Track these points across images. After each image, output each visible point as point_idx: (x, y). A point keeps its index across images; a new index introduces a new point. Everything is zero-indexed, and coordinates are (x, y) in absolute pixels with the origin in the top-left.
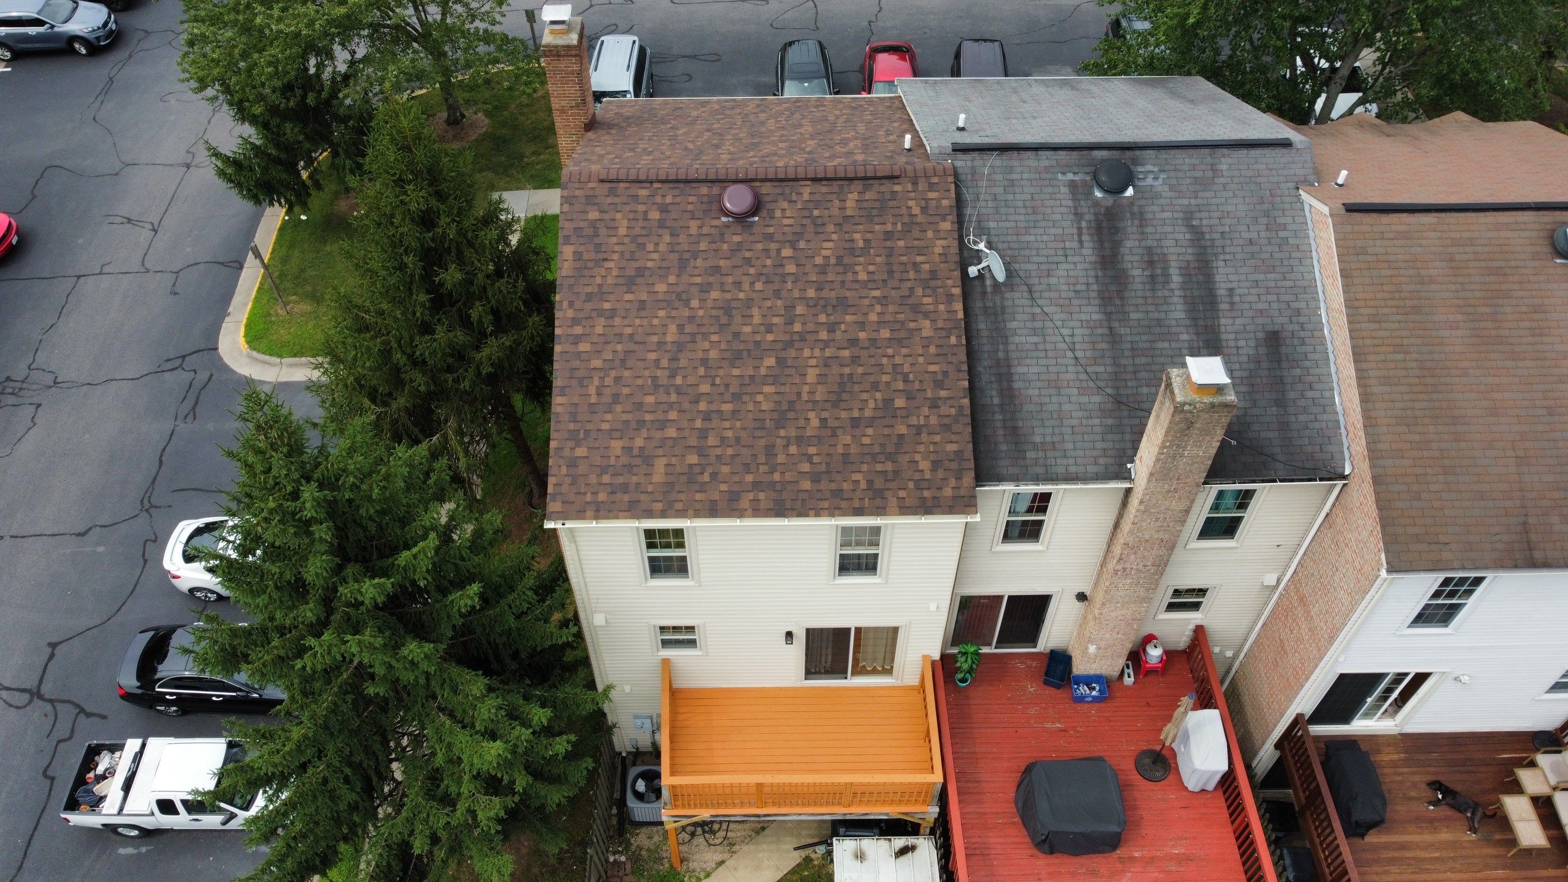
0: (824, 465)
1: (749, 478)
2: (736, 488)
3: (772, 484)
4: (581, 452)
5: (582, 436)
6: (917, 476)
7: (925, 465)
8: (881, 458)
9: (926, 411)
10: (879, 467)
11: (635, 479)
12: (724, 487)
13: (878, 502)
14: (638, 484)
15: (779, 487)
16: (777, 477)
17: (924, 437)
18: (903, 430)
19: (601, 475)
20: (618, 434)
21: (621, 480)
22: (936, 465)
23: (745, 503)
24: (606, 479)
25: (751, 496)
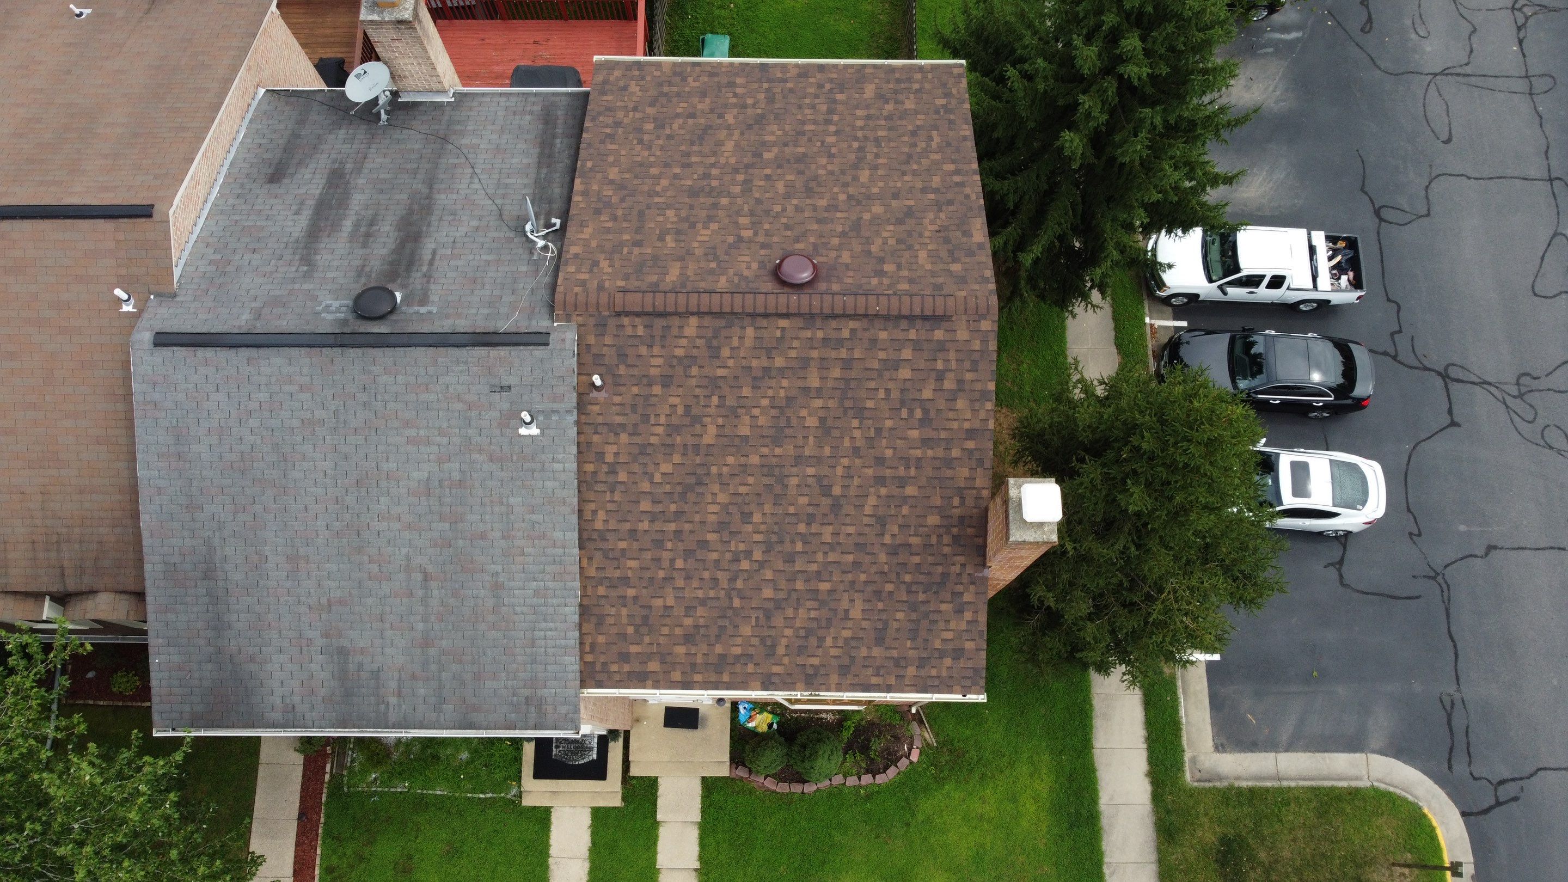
4: (941, 102)
5: (942, 111)
6: (642, 83)
7: (634, 89)
8: (672, 94)
9: (626, 120)
10: (675, 89)
11: (891, 86)
14: (888, 83)
15: (764, 79)
16: (766, 85)
17: (631, 105)
18: (650, 110)
19: (921, 89)
20: (909, 112)
21: (903, 86)
22: (624, 88)
24: (916, 86)
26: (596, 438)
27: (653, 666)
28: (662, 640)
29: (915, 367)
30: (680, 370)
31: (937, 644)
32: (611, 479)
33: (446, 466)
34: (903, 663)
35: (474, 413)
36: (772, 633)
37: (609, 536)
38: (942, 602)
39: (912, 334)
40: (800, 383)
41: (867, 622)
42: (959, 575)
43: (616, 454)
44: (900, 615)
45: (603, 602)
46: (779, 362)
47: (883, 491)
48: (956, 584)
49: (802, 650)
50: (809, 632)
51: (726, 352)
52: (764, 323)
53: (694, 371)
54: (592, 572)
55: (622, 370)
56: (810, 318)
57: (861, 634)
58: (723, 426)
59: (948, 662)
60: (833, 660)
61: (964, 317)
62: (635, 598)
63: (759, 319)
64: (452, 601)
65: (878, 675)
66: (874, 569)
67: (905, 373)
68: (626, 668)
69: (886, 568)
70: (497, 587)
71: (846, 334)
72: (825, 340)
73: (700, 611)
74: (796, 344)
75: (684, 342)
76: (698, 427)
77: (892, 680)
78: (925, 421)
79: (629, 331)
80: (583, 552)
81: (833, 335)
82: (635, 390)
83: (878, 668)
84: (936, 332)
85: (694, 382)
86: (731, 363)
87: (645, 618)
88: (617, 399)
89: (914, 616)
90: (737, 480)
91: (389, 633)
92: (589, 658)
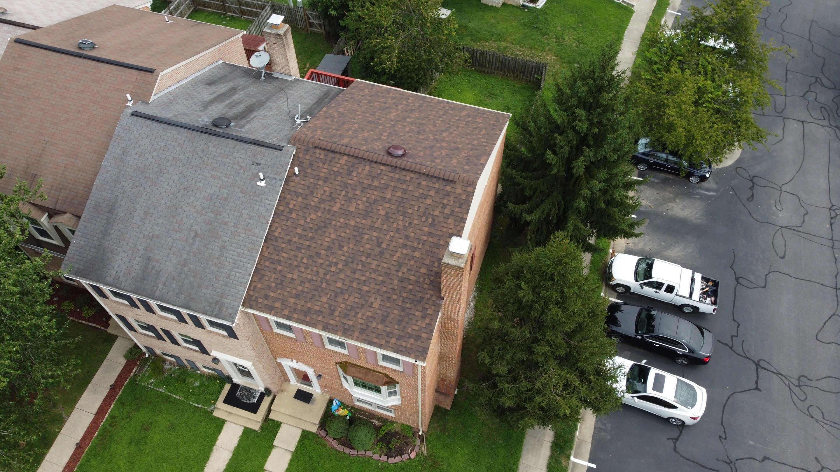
0: (402, 100)
2: (437, 104)
6: (370, 90)
7: (366, 91)
8: (381, 96)
14: (473, 113)
15: (422, 101)
17: (362, 95)
18: (368, 98)
21: (480, 115)
22: (362, 90)
24: (485, 116)
26: (288, 196)
27: (278, 305)
28: (285, 294)
29: (434, 200)
30: (333, 177)
31: (409, 331)
32: (288, 215)
33: (223, 190)
34: (391, 336)
35: (242, 171)
36: (335, 304)
37: (279, 240)
38: (417, 310)
39: (437, 186)
40: (382, 195)
41: (380, 311)
42: (428, 299)
43: (295, 205)
44: (396, 312)
45: (266, 269)
46: (376, 183)
47: (405, 251)
48: (426, 303)
49: (346, 316)
50: (352, 308)
51: (355, 174)
52: (375, 165)
53: (339, 178)
54: (266, 254)
55: (309, 171)
56: (395, 168)
57: (376, 316)
58: (343, 205)
59: (412, 341)
60: (359, 325)
61: (461, 184)
62: (281, 271)
63: (373, 163)
64: (202, 249)
65: (377, 338)
66: (390, 286)
67: (429, 201)
68: (266, 302)
69: (396, 287)
70: (223, 247)
71: (408, 178)
72: (399, 179)
73: (307, 285)
74: (385, 177)
75: (338, 165)
76: (333, 202)
77: (383, 343)
78: (432, 225)
79: (317, 155)
80: (266, 244)
81: (403, 178)
82: (312, 180)
83: (379, 335)
84: (448, 187)
85: (337, 183)
86: (355, 179)
87: (282, 281)
88: (303, 182)
89: (402, 314)
90: (342, 230)
91: (171, 256)
92: (251, 293)
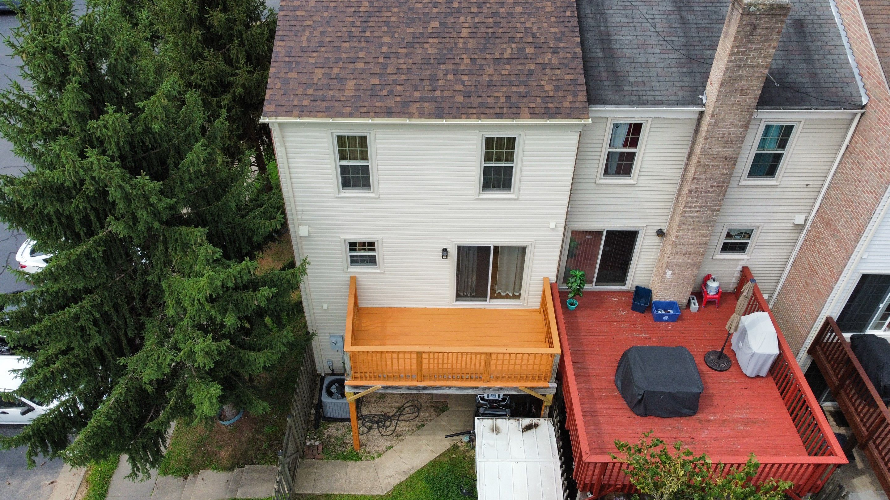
0: (473, 87)
1: (417, 94)
2: (407, 100)
3: (434, 98)
4: (291, 75)
5: (294, 65)
6: (543, 95)
7: (549, 88)
8: (517, 83)
9: (549, 55)
10: (515, 89)
11: (331, 93)
12: (398, 99)
13: (514, 110)
14: (333, 96)
15: (439, 100)
16: (438, 93)
17: (548, 71)
18: (533, 66)
19: (306, 89)
20: (321, 65)
21: (321, 93)
22: (557, 88)
23: (413, 109)
24: (310, 92)
25: (418, 105)
